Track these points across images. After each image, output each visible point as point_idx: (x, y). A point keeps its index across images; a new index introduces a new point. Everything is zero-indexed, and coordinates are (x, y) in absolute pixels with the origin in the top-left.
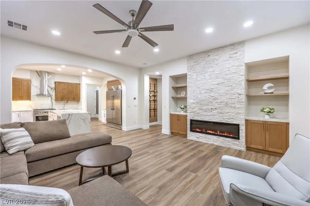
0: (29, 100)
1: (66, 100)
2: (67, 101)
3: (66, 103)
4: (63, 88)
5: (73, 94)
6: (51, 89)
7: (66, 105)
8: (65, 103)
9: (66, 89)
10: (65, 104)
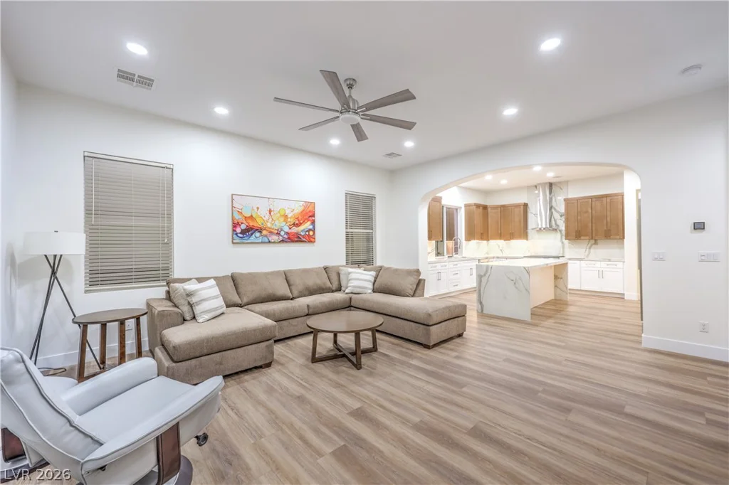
0: (524, 239)
1: (588, 238)
2: (596, 240)
3: (594, 246)
4: (579, 210)
5: (605, 222)
6: (561, 216)
7: (592, 250)
8: (589, 245)
9: (587, 212)
10: (590, 248)
